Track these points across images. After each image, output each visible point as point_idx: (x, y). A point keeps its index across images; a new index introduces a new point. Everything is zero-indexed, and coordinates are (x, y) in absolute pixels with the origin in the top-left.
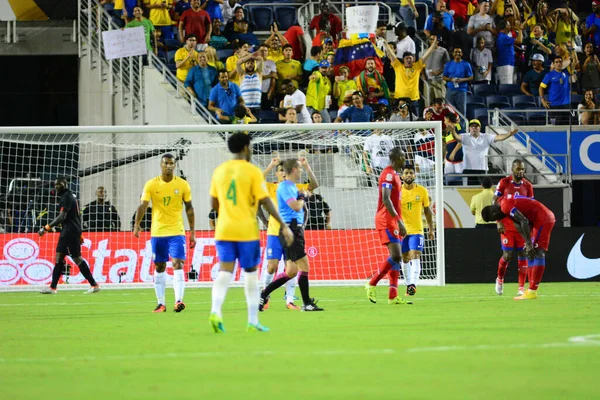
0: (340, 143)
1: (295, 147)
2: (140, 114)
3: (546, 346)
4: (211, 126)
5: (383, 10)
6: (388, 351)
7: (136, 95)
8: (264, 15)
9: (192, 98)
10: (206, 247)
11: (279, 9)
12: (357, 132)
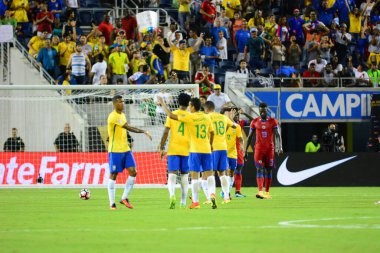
0: (133, 97)
1: (106, 100)
2: (8, 78)
3: (263, 227)
4: (52, 86)
5: (161, 14)
6: (164, 230)
7: (5, 66)
8: (87, 16)
9: (41, 68)
10: (49, 163)
11: (97, 13)
12: (145, 91)
